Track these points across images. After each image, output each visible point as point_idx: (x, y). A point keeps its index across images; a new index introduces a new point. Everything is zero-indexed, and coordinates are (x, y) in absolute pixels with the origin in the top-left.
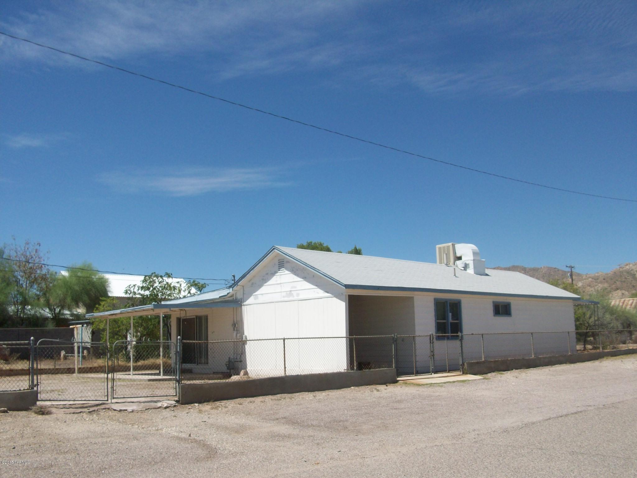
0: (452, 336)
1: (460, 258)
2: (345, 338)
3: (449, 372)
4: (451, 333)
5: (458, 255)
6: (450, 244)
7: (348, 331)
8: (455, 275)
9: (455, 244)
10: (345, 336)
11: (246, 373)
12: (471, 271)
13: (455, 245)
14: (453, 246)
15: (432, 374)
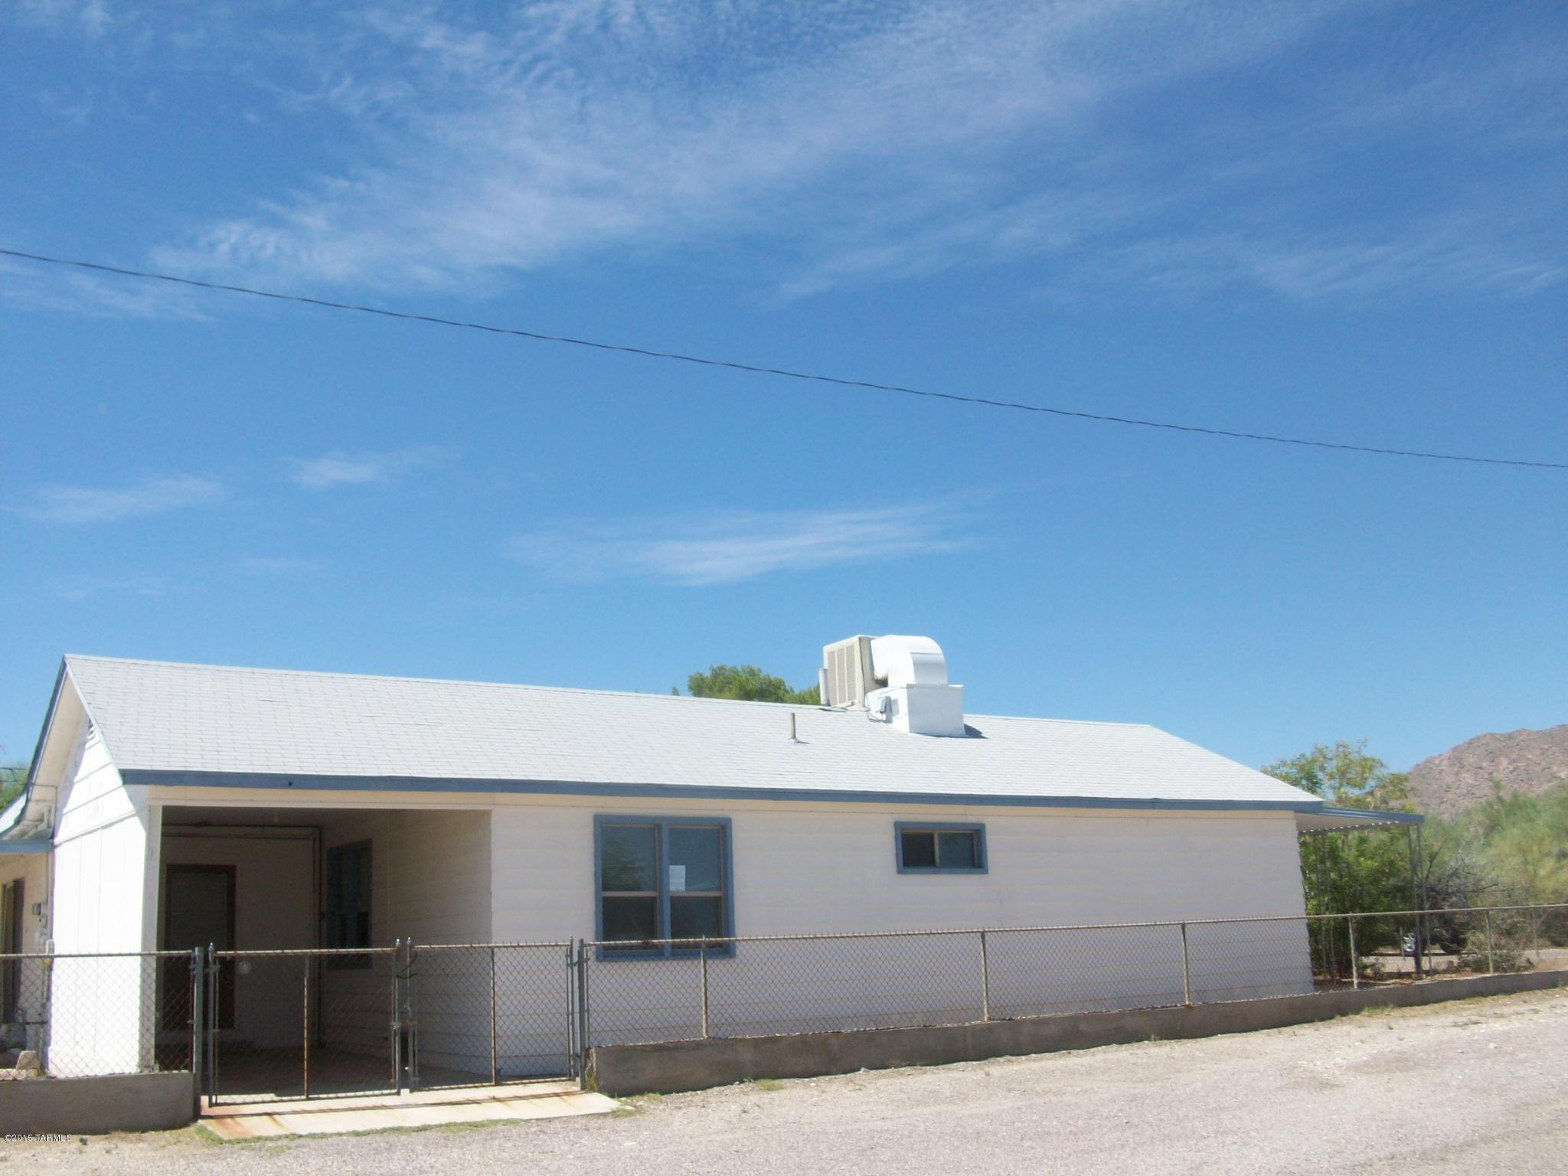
0: (674, 946)
1: (883, 683)
2: (139, 958)
3: (497, 1084)
4: (673, 936)
5: (879, 674)
6: (855, 639)
7: (163, 933)
8: (794, 737)
9: (869, 640)
11: (43, 1066)
12: (901, 722)
13: (872, 642)
14: (865, 645)
15: (398, 1093)
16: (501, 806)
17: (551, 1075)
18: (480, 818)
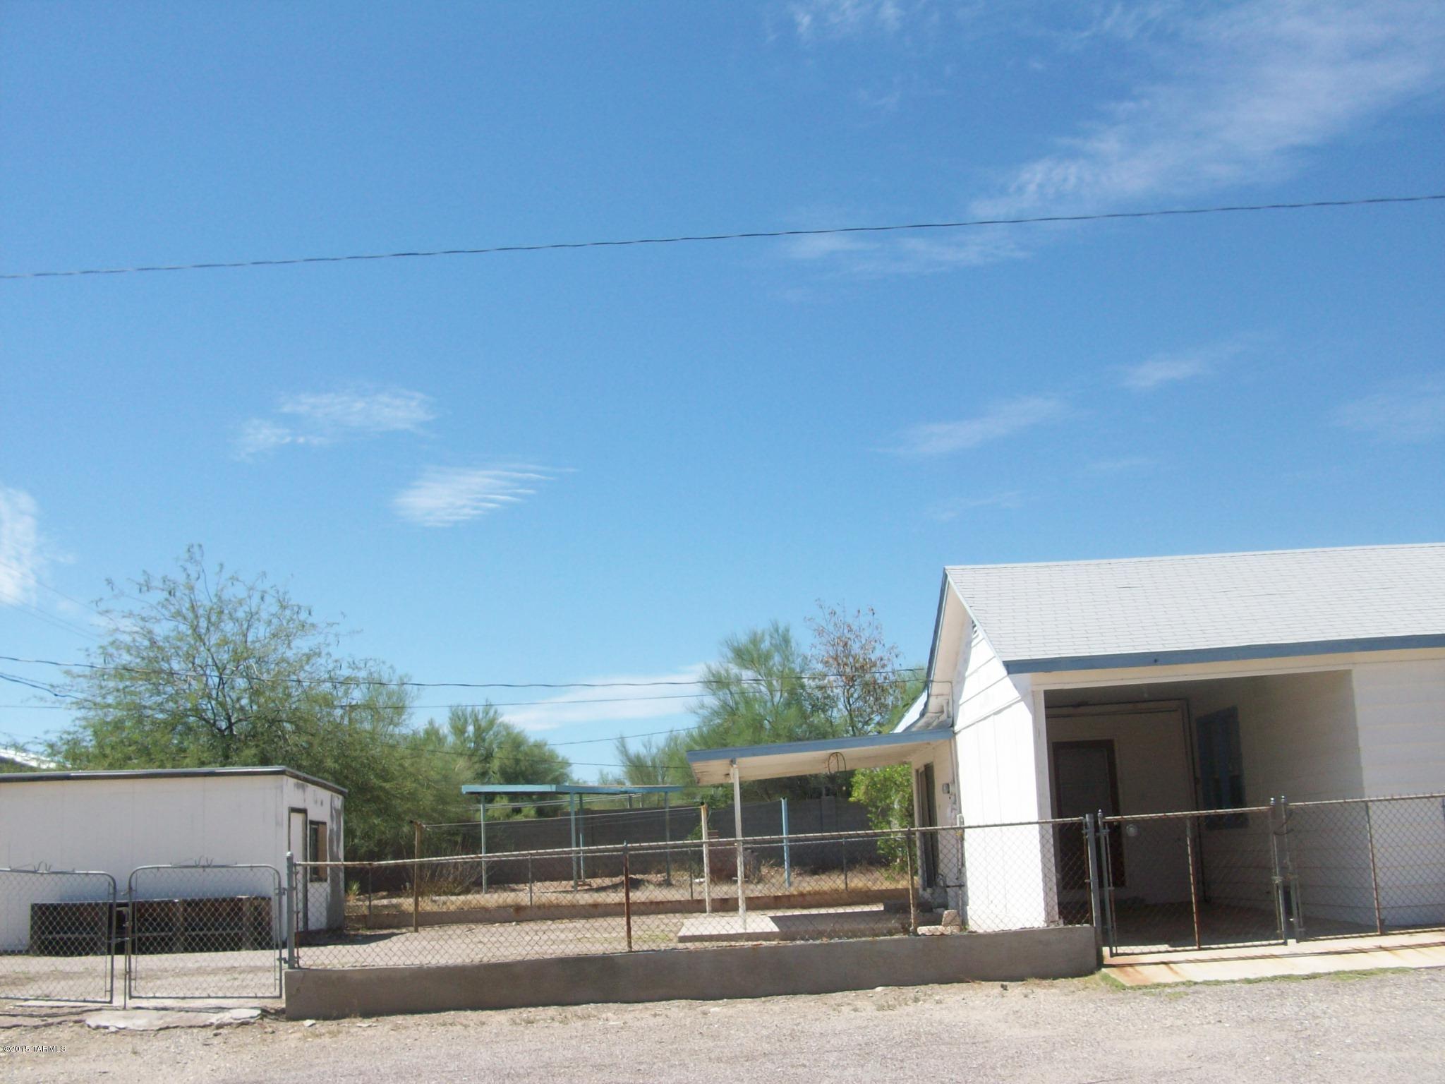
2: (1037, 826)
3: (1383, 934)
7: (1056, 803)
10: (1035, 817)
11: (964, 923)
15: (1285, 943)
16: (1362, 667)
17: (1436, 925)
18: (1340, 679)
